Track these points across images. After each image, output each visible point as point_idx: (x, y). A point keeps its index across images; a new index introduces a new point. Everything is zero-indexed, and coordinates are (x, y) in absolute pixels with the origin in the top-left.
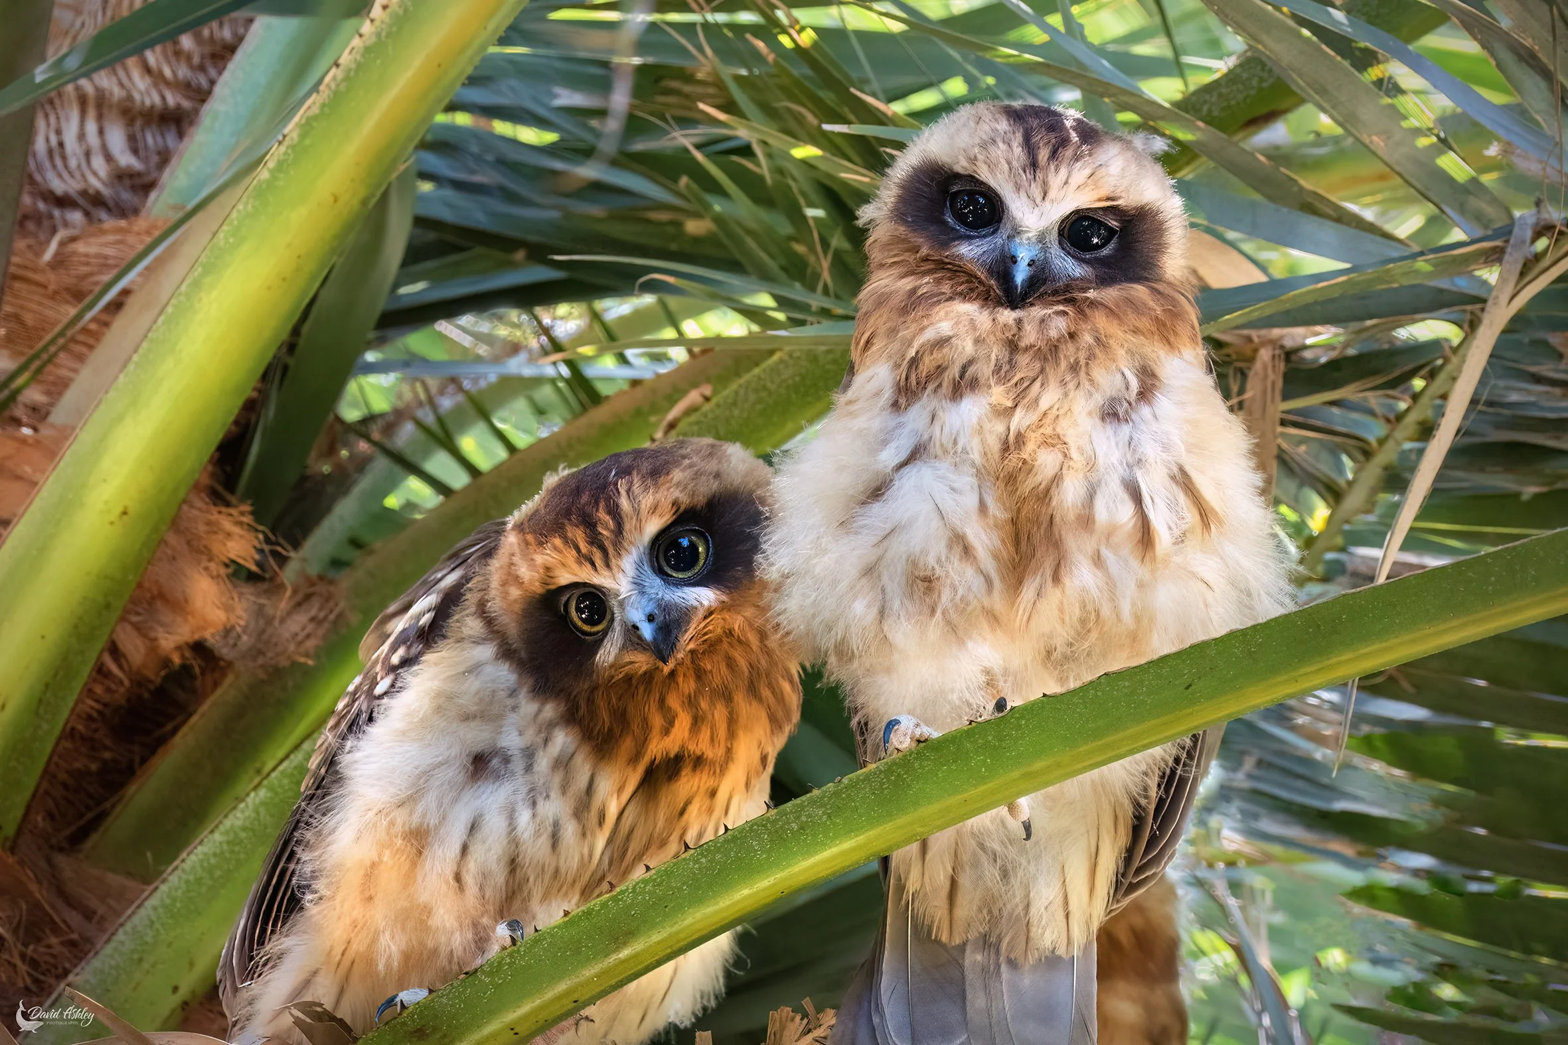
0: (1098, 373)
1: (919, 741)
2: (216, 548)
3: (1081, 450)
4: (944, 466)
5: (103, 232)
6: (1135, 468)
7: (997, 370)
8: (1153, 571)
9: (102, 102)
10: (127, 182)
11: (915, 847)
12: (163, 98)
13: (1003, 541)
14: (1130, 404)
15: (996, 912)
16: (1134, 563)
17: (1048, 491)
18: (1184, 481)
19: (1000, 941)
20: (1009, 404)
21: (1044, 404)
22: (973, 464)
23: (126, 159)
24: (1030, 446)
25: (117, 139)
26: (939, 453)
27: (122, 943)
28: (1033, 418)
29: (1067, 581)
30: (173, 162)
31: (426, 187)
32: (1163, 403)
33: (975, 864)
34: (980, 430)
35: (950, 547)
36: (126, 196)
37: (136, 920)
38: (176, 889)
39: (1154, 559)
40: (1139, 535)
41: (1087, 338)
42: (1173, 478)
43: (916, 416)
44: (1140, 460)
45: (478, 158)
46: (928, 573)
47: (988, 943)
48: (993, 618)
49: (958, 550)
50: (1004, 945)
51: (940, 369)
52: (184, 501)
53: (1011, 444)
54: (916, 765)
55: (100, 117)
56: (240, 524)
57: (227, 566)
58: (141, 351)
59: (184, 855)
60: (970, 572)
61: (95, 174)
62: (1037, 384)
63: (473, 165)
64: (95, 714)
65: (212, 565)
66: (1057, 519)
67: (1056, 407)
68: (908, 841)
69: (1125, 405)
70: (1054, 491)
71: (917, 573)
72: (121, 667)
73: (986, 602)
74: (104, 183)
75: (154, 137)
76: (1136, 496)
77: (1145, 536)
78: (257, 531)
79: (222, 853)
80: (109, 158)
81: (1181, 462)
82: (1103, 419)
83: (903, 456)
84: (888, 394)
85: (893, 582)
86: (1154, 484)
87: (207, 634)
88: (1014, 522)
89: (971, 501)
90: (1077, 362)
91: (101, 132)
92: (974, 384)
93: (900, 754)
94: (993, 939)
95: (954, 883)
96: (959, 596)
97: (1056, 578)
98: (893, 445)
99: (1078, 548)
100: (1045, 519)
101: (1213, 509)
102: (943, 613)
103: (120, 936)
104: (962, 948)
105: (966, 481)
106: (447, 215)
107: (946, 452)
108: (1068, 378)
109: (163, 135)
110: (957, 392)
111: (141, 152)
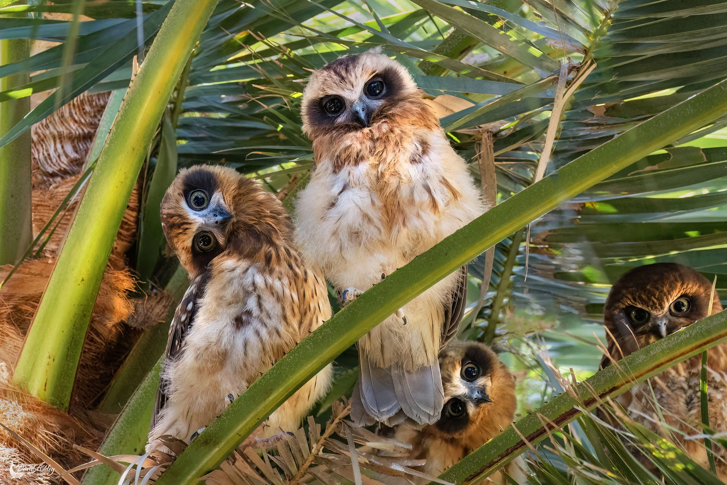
0: (405, 144)
1: (357, 296)
2: (120, 287)
3: (405, 176)
4: (356, 190)
5: (67, 182)
6: (427, 180)
7: (371, 152)
8: (439, 217)
9: (61, 137)
10: (75, 163)
11: (366, 335)
12: (83, 130)
13: (382, 214)
14: (420, 156)
15: (399, 353)
16: (432, 215)
17: (395, 193)
18: (445, 182)
19: (402, 364)
20: (377, 163)
21: (388, 161)
22: (367, 188)
23: (73, 155)
24: (387, 177)
25: (69, 148)
26: (353, 185)
27: (113, 437)
28: (386, 166)
29: (408, 224)
30: (89, 152)
31: (183, 142)
32: (433, 154)
33: (390, 338)
34: (367, 174)
35: (363, 220)
36: (76, 168)
37: (116, 427)
38: (129, 413)
39: (439, 212)
40: (432, 204)
41: (397, 131)
42: (441, 182)
43: (343, 173)
44: (428, 177)
45: (200, 128)
46: (356, 230)
47: (398, 366)
48: (383, 243)
49: (366, 220)
50: (404, 365)
51: (349, 156)
52: (105, 272)
53: (380, 177)
54: (358, 305)
55: (61, 142)
56: (126, 276)
57: (125, 292)
58: (76, 220)
59: (129, 401)
60: (372, 228)
61: (63, 163)
62: (385, 153)
63: (198, 131)
64: (94, 357)
65: (120, 293)
66: (401, 202)
67: (393, 160)
68: (363, 334)
69: (418, 156)
70: (398, 192)
71: (352, 231)
72: (100, 339)
73: (379, 237)
74: (67, 166)
75: (82, 145)
76: (429, 190)
77: (434, 204)
78: (132, 277)
79: (143, 397)
80: (67, 156)
81: (443, 176)
82: (411, 162)
83: (341, 189)
84: (331, 169)
85: (344, 236)
86: (434, 185)
87: (123, 319)
88: (385, 206)
89: (369, 201)
90: (397, 141)
91: (63, 147)
92: (362, 158)
93: (352, 303)
94: (400, 364)
95: (382, 346)
96: (369, 237)
97: (404, 224)
98: (336, 186)
99: (410, 212)
100: (396, 203)
101: (457, 191)
102: (364, 244)
103: (112, 434)
104: (390, 368)
105: (365, 193)
106: (193, 151)
107: (356, 184)
108: (395, 148)
109: (86, 144)
110: (356, 163)
111: (79, 152)
